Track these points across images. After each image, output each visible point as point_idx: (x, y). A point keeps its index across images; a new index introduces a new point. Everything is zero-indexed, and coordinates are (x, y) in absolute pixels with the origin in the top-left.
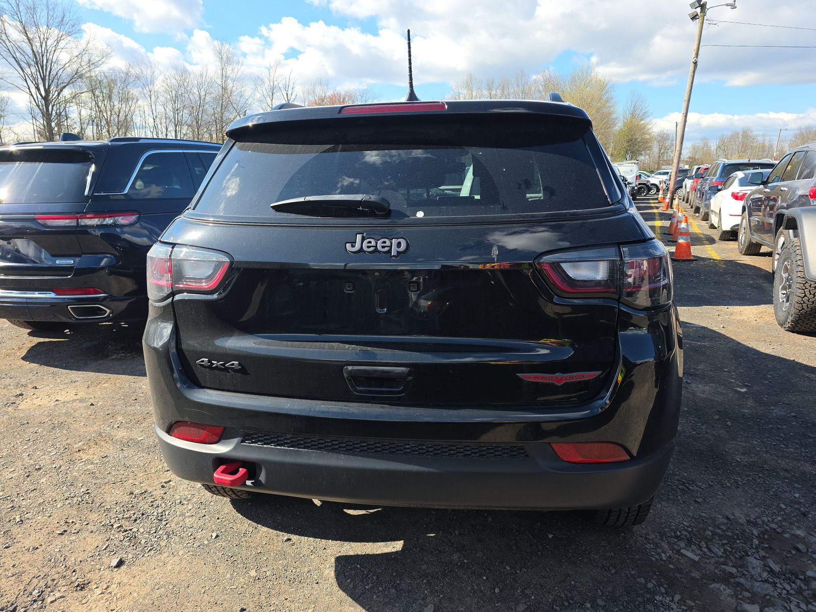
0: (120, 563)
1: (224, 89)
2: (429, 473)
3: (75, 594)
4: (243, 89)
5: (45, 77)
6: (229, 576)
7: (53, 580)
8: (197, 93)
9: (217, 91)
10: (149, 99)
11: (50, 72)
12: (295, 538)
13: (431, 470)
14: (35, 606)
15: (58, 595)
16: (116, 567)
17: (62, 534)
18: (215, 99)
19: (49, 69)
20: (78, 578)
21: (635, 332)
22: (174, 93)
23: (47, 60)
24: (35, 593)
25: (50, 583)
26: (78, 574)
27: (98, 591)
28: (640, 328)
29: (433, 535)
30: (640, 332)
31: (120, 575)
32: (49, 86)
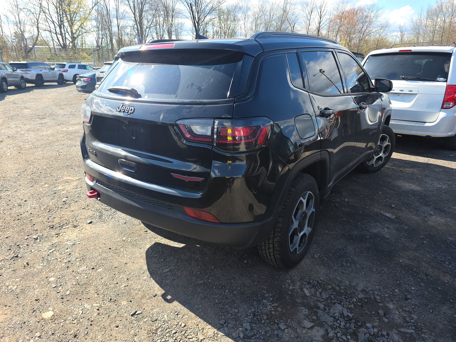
0: (91, 223)
1: (285, 11)
2: (141, 208)
3: (72, 228)
4: (295, 11)
5: (198, 11)
6: (116, 237)
7: (69, 222)
8: (269, 15)
9: (280, 12)
10: (244, 20)
11: (201, 9)
12: (149, 231)
13: (141, 207)
14: (59, 228)
15: (67, 227)
16: (89, 223)
17: (83, 209)
18: (278, 17)
19: (200, 7)
20: (75, 224)
21: (239, 163)
22: (257, 15)
23: (200, 2)
24: (61, 225)
25: (68, 223)
26: (77, 223)
27: (79, 229)
28: (242, 161)
29: (198, 246)
30: (241, 163)
31: (88, 227)
32: (200, 16)
